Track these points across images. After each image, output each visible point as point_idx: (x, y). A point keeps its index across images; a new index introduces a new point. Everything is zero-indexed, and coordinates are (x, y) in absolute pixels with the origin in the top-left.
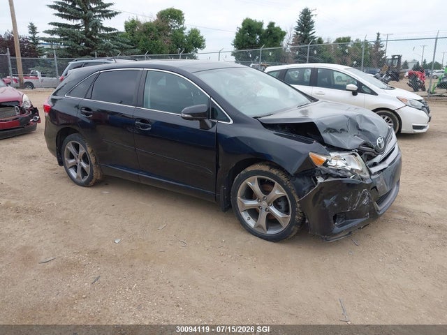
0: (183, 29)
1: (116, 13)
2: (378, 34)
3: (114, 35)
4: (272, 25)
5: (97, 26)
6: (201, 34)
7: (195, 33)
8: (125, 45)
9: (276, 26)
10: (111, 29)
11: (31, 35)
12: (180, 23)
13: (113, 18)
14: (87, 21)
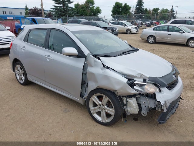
0: (94, 7)
1: (73, 2)
2: (172, 6)
3: (72, 9)
4: (126, 4)
5: (67, 7)
6: (100, 9)
7: (98, 8)
8: (76, 13)
9: (127, 5)
10: (71, 7)
11: (41, 8)
12: (93, 5)
13: (71, 4)
14: (64, 5)
